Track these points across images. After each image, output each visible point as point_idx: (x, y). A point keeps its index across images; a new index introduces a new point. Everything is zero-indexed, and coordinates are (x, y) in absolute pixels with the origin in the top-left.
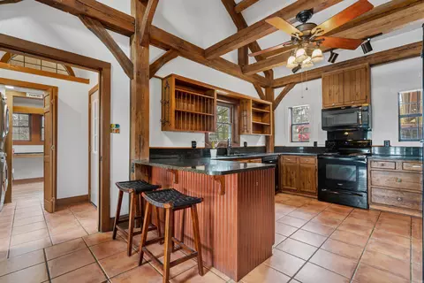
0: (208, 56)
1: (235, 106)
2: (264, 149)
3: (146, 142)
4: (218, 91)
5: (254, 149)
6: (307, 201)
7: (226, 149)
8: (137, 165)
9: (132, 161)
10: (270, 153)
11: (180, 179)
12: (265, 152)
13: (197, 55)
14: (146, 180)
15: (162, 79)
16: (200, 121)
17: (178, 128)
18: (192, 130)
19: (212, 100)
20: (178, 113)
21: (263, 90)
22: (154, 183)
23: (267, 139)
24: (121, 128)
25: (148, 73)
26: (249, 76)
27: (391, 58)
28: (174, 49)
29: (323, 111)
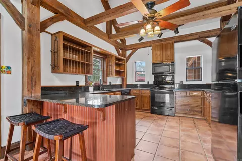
0: (87, 24)
1: (104, 59)
2: (121, 86)
3: (37, 82)
4: (94, 48)
5: (115, 86)
6: (145, 114)
7: (99, 86)
8: (29, 101)
9: (25, 98)
10: (124, 88)
11: (68, 110)
12: (121, 87)
13: (79, 21)
14: (38, 112)
15: (52, 35)
16: (82, 67)
17: (65, 72)
18: (76, 74)
19: (90, 54)
20: (66, 61)
21: (120, 51)
22: (45, 115)
23: (123, 80)
24: (13, 70)
25: (39, 27)
26: (113, 41)
27: (184, 40)
28: (62, 14)
29: (153, 64)
